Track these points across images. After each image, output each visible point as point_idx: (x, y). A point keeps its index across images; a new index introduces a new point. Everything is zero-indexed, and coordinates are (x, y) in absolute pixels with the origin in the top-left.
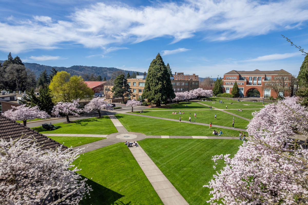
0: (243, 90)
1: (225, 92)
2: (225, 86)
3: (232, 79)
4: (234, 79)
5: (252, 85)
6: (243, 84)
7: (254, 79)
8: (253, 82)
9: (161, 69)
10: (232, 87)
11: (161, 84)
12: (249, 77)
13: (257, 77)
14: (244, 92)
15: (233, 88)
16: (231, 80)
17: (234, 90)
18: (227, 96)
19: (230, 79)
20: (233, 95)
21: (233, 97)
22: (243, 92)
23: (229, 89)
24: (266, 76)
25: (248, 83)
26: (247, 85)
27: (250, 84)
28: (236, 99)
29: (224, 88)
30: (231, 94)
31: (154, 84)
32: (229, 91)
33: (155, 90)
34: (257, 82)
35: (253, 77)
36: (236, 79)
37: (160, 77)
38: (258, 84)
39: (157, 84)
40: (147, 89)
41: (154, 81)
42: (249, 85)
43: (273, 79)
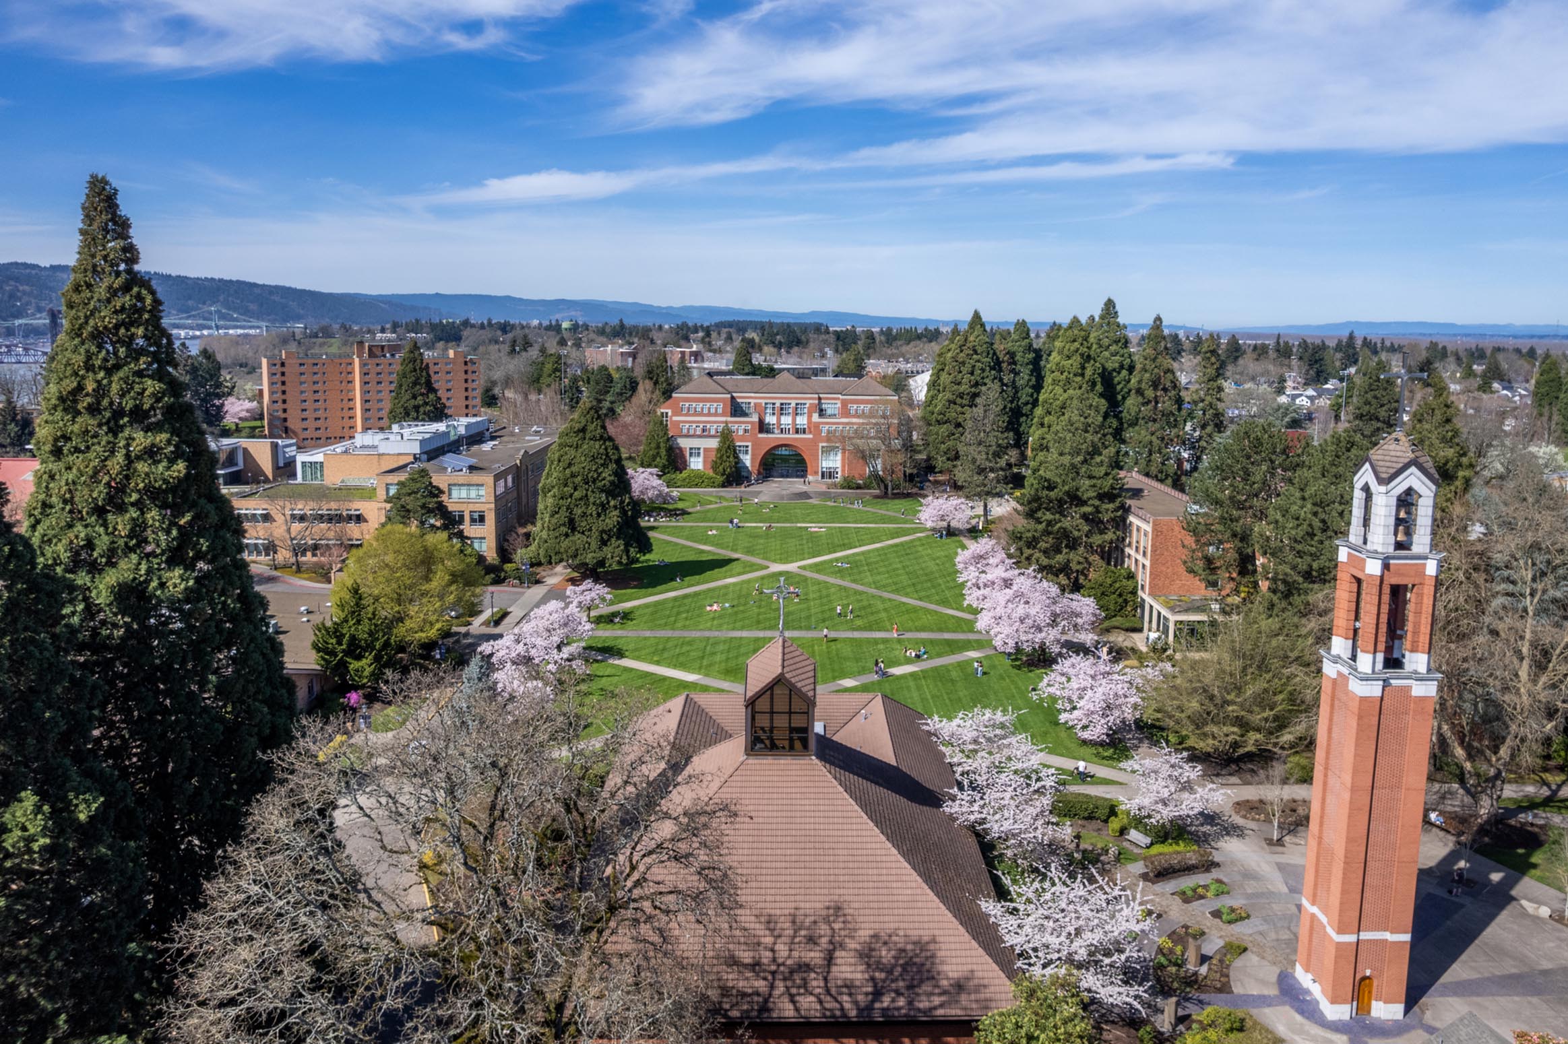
0: (747, 452)
1: (685, 465)
2: (684, 443)
3: (705, 411)
4: (713, 411)
5: (777, 435)
6: (746, 431)
7: (782, 410)
8: (779, 420)
9: (607, 455)
10: (713, 443)
11: (615, 507)
12: (763, 401)
13: (793, 405)
14: (753, 460)
15: (719, 450)
16: (701, 414)
17: (721, 457)
18: (698, 480)
19: (696, 414)
20: (720, 479)
21: (723, 486)
22: (747, 460)
23: (699, 454)
24: (820, 399)
25: (763, 427)
26: (760, 436)
27: (768, 431)
28: (735, 491)
29: (680, 449)
30: (711, 473)
31: (592, 510)
32: (701, 459)
33: (603, 531)
34: (794, 420)
35: (778, 405)
36: (720, 411)
37: (612, 483)
38: (797, 431)
39: (604, 507)
40: (564, 529)
41: (592, 500)
42: (770, 436)
43: (845, 412)
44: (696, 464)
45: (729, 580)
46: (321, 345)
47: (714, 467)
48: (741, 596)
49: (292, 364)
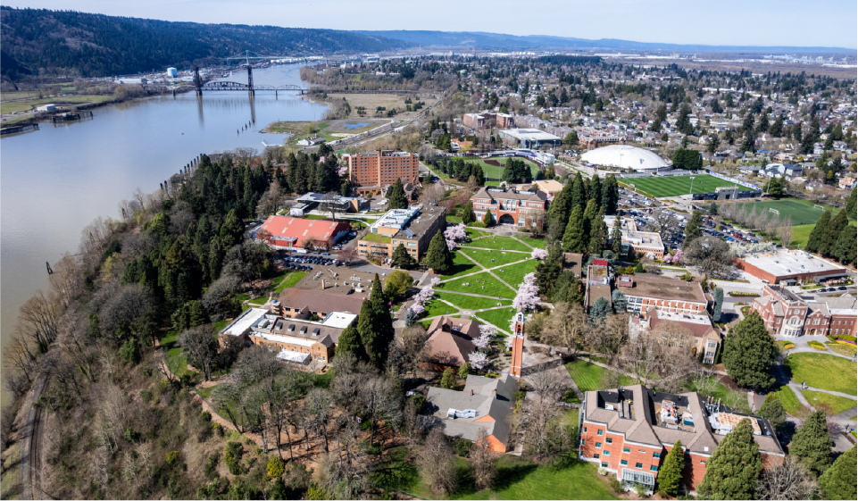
0: (497, 215)
1: (475, 219)
2: (476, 212)
3: (483, 202)
4: (485, 202)
5: (505, 211)
6: (496, 209)
7: (508, 202)
8: (506, 206)
10: (485, 213)
12: (503, 200)
15: (487, 215)
17: (487, 217)
18: (479, 225)
19: (480, 202)
20: (486, 225)
21: (486, 227)
22: (496, 218)
23: (480, 216)
25: (501, 207)
26: (500, 211)
27: (503, 209)
29: (475, 214)
30: (484, 223)
34: (511, 206)
36: (488, 202)
38: (512, 210)
42: (503, 211)
43: (527, 206)
44: (480, 219)
45: (470, 274)
46: (353, 77)
47: (485, 221)
48: (471, 280)
49: (359, 160)
